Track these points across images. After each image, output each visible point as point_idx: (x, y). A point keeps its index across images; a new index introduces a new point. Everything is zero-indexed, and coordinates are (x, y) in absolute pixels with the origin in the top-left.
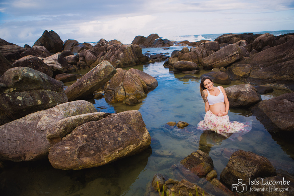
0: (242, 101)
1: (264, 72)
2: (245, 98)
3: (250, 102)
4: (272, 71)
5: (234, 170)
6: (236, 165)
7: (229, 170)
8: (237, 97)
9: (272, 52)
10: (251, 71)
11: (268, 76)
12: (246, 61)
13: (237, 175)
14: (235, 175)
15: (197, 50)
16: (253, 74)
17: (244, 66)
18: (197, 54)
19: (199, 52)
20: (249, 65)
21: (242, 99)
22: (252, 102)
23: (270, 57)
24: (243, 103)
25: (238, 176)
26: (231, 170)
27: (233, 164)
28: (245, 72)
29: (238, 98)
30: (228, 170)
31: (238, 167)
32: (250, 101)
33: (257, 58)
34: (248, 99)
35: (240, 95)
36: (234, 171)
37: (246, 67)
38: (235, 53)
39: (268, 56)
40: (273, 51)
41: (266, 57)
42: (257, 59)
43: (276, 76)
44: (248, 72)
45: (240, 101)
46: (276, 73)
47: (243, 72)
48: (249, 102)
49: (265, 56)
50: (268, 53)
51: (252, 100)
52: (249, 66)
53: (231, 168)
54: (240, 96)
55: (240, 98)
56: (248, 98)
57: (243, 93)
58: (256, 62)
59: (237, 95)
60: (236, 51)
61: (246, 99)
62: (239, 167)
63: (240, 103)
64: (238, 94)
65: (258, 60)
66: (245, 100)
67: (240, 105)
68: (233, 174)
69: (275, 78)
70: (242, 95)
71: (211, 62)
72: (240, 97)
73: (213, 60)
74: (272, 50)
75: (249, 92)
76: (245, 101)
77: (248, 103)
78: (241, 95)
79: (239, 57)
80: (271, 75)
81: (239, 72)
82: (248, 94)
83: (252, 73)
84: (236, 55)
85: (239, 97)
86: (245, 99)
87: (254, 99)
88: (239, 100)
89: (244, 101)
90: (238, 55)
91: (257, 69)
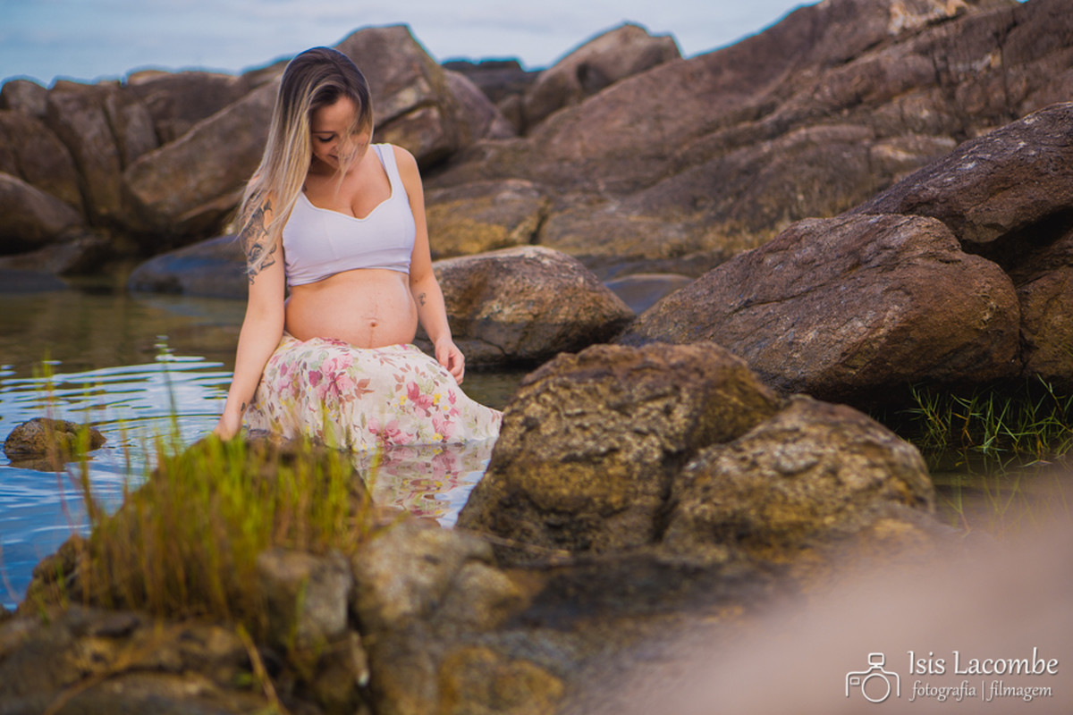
0: (513, 323)
1: (643, 214)
2: (533, 297)
3: (574, 324)
4: (693, 204)
5: (539, 464)
6: (548, 428)
7: (507, 479)
8: (470, 302)
9: (682, 94)
10: (543, 218)
11: (675, 234)
12: (499, 160)
13: (565, 492)
14: (551, 493)
15: (66, 102)
16: (565, 233)
17: (485, 192)
18: (71, 140)
19: (92, 117)
20: (527, 184)
21: (507, 311)
22: (584, 318)
23: (670, 127)
24: (518, 336)
25: (572, 491)
26: (523, 471)
27: (530, 429)
28: (499, 223)
29: (478, 312)
30: (501, 484)
31: (567, 431)
32: (571, 318)
33: (581, 137)
34: (557, 303)
35: (493, 288)
36: (546, 469)
37: (506, 195)
38: (408, 97)
39: (658, 118)
40: (684, 85)
41: (644, 128)
42: (578, 145)
43: (727, 228)
44: (520, 220)
45: (499, 324)
46: (721, 217)
47: (483, 225)
48: (565, 324)
49: (632, 124)
50: (653, 102)
51: (587, 309)
52: (522, 191)
53: (519, 460)
54: (488, 290)
55: (495, 306)
56: (550, 297)
57: (509, 272)
58: (575, 163)
59: (470, 288)
60: (411, 82)
61: (540, 302)
62: (578, 432)
63: (500, 339)
64: (476, 281)
65: (584, 150)
66: (535, 310)
67: (496, 351)
68: (539, 491)
69: (719, 248)
70: (509, 283)
71: (208, 187)
72: (494, 298)
73: (221, 173)
74: (676, 79)
75: (558, 261)
76: (530, 318)
77: (557, 330)
78: (499, 281)
79: (438, 129)
80: (688, 228)
81: (452, 232)
82: (547, 273)
83: (557, 230)
84: (416, 115)
85: (488, 304)
86: (529, 302)
87: (594, 300)
88: (488, 322)
89: (529, 325)
90: (435, 113)
91: (589, 203)
